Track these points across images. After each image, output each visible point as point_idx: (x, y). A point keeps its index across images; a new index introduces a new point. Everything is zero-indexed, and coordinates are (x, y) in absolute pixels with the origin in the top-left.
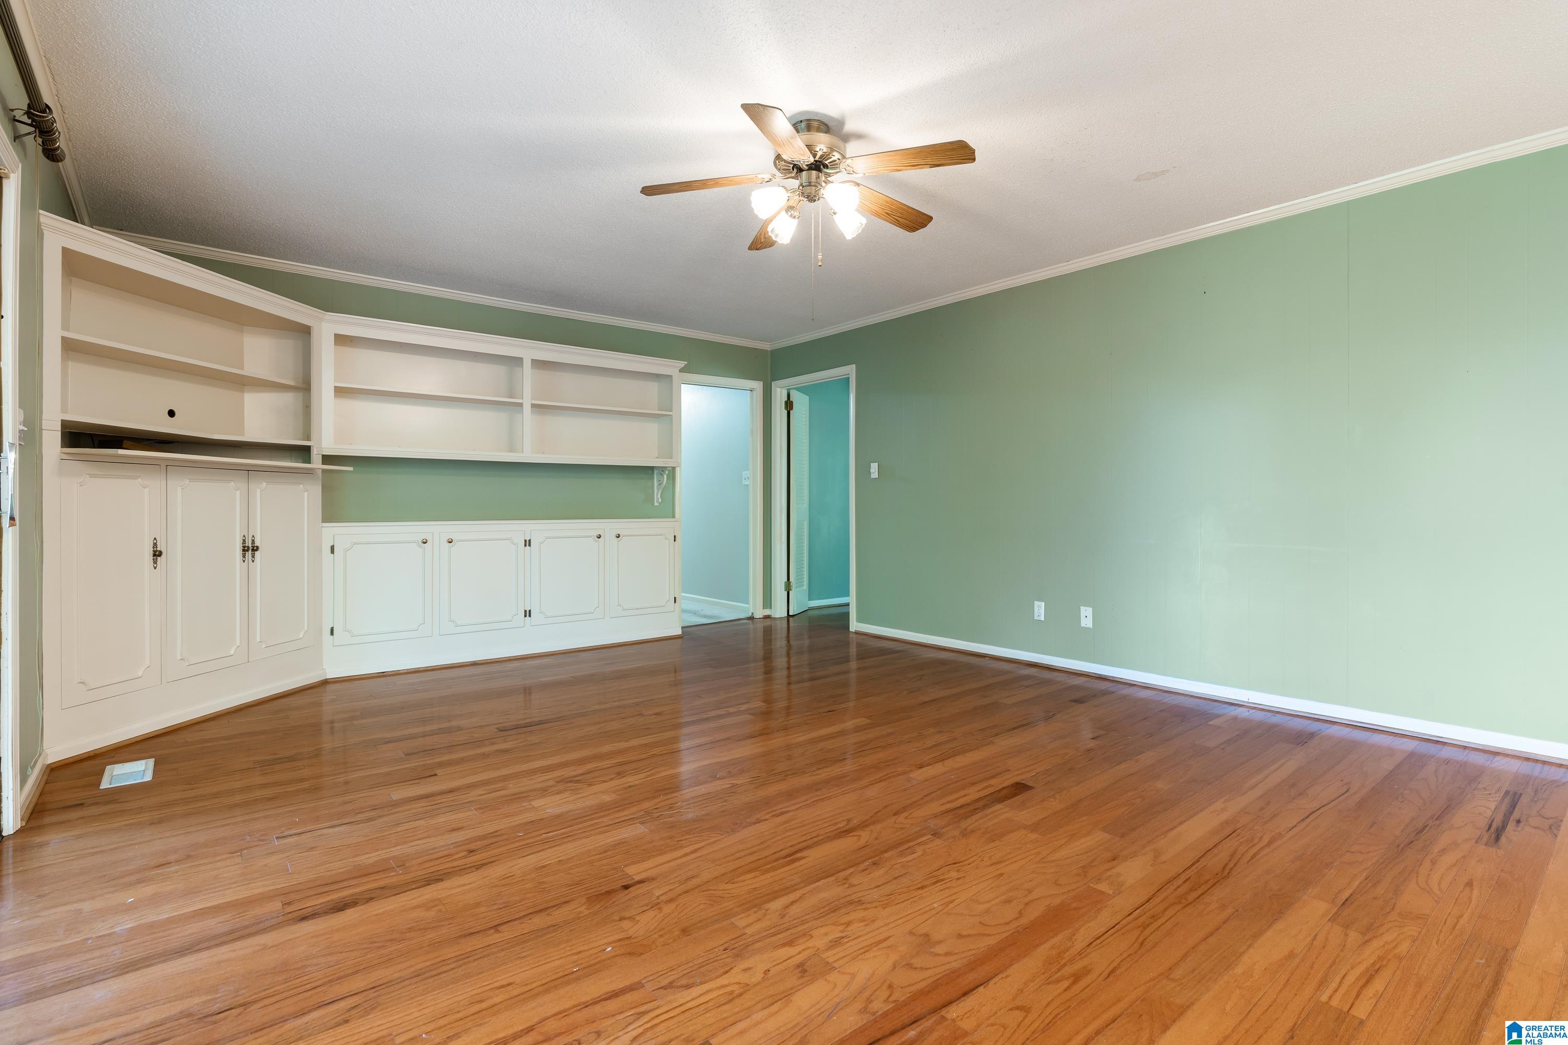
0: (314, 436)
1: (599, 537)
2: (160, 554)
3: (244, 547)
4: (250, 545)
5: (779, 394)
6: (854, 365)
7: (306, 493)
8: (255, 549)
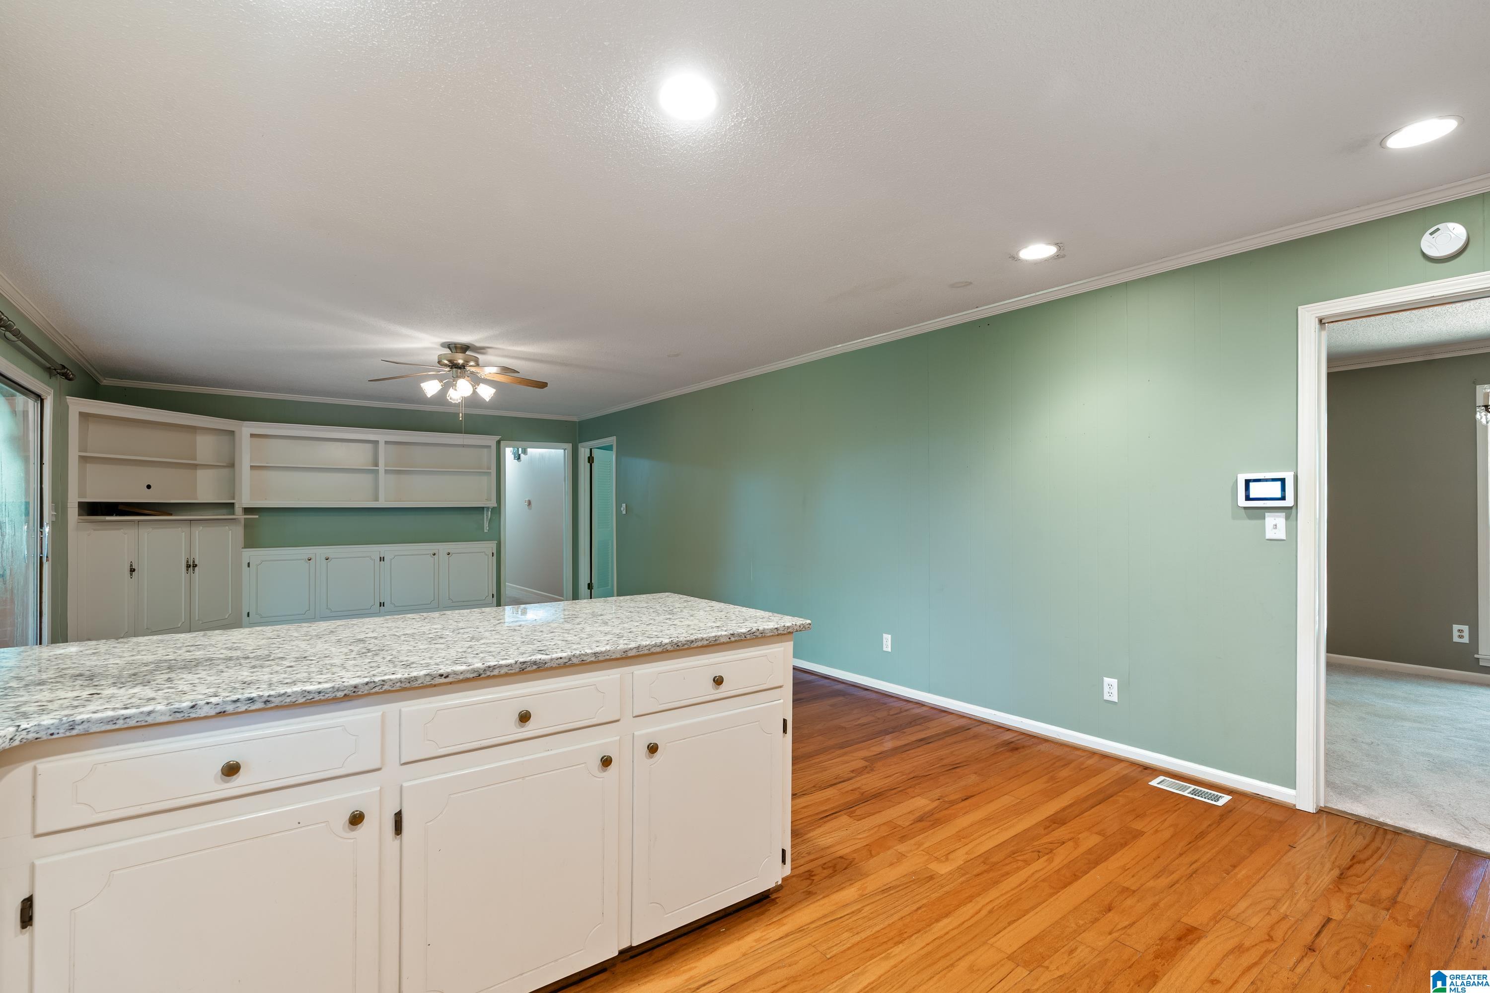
0: (236, 497)
1: (434, 554)
2: (134, 570)
3: (187, 565)
4: (192, 564)
5: (584, 453)
6: (615, 437)
7: (230, 531)
8: (195, 566)
